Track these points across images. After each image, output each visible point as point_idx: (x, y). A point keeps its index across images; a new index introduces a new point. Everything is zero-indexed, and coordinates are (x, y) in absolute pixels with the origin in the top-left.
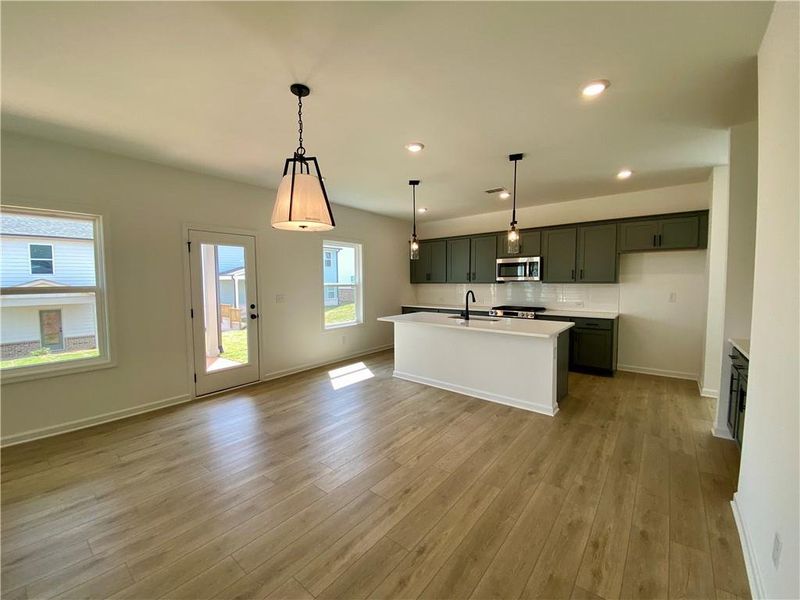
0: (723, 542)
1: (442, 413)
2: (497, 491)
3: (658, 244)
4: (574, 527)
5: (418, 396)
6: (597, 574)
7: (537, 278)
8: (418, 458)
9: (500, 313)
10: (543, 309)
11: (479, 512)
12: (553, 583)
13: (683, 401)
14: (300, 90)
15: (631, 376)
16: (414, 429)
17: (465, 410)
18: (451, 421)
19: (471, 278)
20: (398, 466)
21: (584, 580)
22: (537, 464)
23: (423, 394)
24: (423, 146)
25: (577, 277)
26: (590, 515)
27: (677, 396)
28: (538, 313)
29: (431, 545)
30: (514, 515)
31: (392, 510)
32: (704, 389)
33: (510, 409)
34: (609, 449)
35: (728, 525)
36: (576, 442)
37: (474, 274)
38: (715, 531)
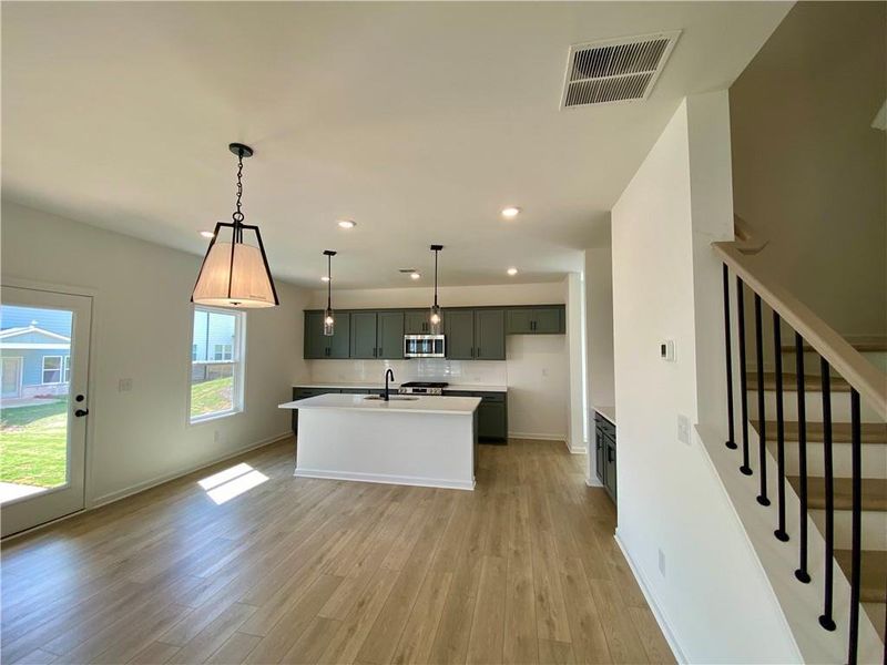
0: (618, 568)
1: (369, 509)
2: (450, 576)
3: (534, 329)
4: (522, 589)
5: (335, 494)
6: (550, 623)
7: (443, 355)
8: (360, 564)
9: (410, 390)
10: (446, 385)
11: (441, 601)
12: (522, 643)
13: (561, 460)
14: (242, 150)
15: (519, 442)
16: (344, 533)
17: (392, 501)
18: (382, 514)
19: (377, 354)
20: (340, 579)
21: (543, 631)
22: (474, 539)
23: (340, 491)
24: (355, 224)
25: (475, 354)
26: (530, 576)
27: (556, 456)
28: (442, 388)
29: (407, 652)
30: (473, 594)
31: (352, 630)
32: (573, 448)
33: (434, 490)
34: (525, 513)
35: (617, 554)
36: (499, 512)
37: (381, 350)
38: (611, 562)
